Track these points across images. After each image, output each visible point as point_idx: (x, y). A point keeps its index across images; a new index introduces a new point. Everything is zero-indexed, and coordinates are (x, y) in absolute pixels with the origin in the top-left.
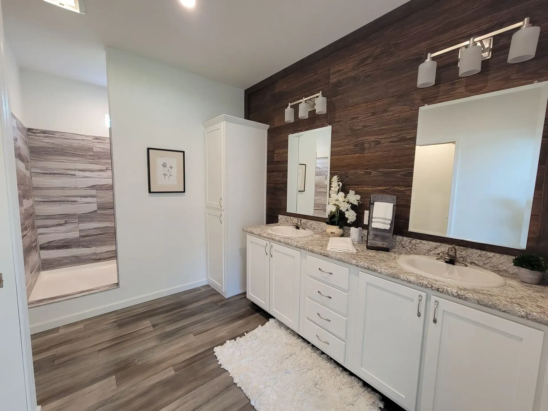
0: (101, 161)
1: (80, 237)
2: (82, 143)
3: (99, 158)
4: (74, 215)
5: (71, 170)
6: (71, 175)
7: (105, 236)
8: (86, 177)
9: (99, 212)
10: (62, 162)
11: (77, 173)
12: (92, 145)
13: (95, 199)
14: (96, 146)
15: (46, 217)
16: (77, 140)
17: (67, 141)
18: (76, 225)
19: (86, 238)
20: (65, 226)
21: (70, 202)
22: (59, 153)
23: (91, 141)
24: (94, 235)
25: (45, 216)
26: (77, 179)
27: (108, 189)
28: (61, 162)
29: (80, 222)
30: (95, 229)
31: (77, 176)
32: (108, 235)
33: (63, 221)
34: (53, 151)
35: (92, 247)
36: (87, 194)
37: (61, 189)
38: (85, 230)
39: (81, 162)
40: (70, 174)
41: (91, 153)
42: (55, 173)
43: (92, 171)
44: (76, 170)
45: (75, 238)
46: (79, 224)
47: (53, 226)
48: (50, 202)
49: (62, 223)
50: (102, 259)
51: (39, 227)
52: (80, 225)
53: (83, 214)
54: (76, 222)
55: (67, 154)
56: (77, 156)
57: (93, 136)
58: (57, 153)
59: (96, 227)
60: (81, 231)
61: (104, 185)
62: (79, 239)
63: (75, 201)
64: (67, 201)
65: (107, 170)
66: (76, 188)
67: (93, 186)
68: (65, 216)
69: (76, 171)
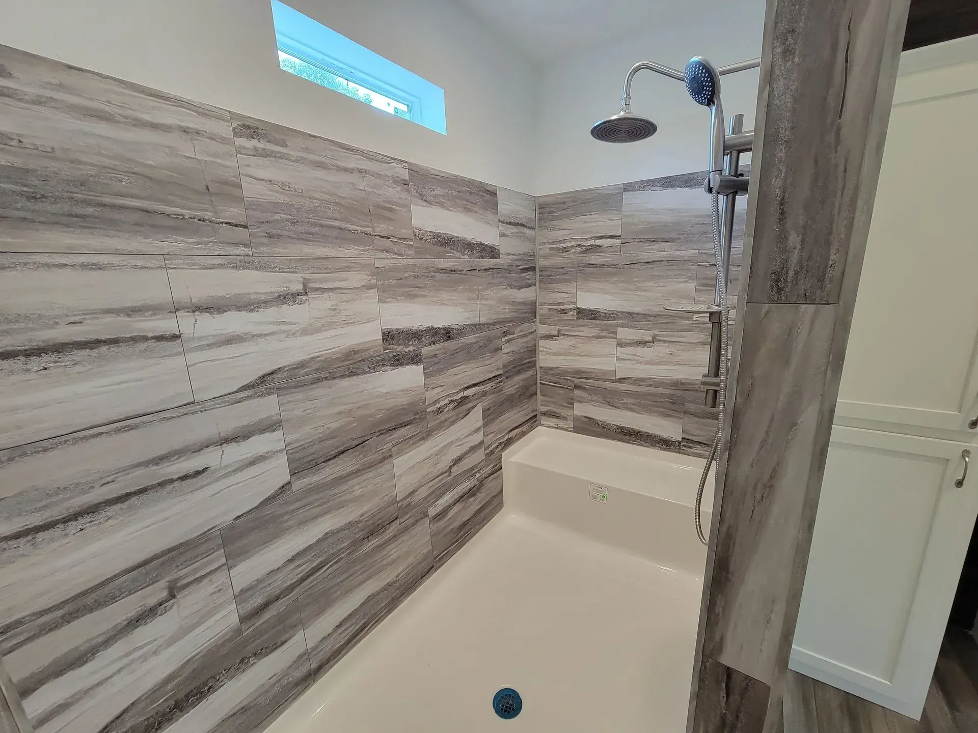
0: (279, 250)
1: (241, 623)
2: (186, 148)
3: (270, 236)
4: (205, 537)
5: (155, 309)
6: (160, 338)
7: (329, 571)
8: (230, 340)
9: (297, 485)
10: (100, 267)
11: (186, 324)
12: (232, 163)
13: (278, 434)
14: (251, 171)
15: (60, 613)
16: (154, 126)
17: (102, 128)
18: (220, 579)
19: (267, 615)
20: (172, 607)
21: (176, 484)
22: (67, 208)
23: (224, 140)
24: (292, 588)
25: (57, 607)
26: (191, 358)
27: (318, 380)
28: (84, 266)
29: (233, 559)
30: (291, 560)
31: (193, 339)
32: (331, 566)
33: (156, 592)
34: (21, 194)
35: (290, 638)
36: (245, 421)
37: (118, 431)
38: (256, 585)
39: (198, 260)
40: (150, 335)
41: (234, 212)
42: (66, 340)
43: (253, 304)
44: (178, 310)
45: (223, 636)
46: (229, 569)
47: (108, 642)
48: (66, 520)
49: (152, 601)
50: (328, 661)
51: (27, 689)
52: (233, 572)
53: (242, 519)
54: (216, 565)
55: (116, 215)
56: (176, 230)
57: (233, 116)
58: (48, 207)
59: (294, 553)
60: (240, 597)
61: (302, 365)
62: (238, 631)
63: (198, 473)
64: (161, 484)
65: (306, 294)
66: (191, 407)
67: (263, 379)
68: (163, 564)
69: (178, 314)
